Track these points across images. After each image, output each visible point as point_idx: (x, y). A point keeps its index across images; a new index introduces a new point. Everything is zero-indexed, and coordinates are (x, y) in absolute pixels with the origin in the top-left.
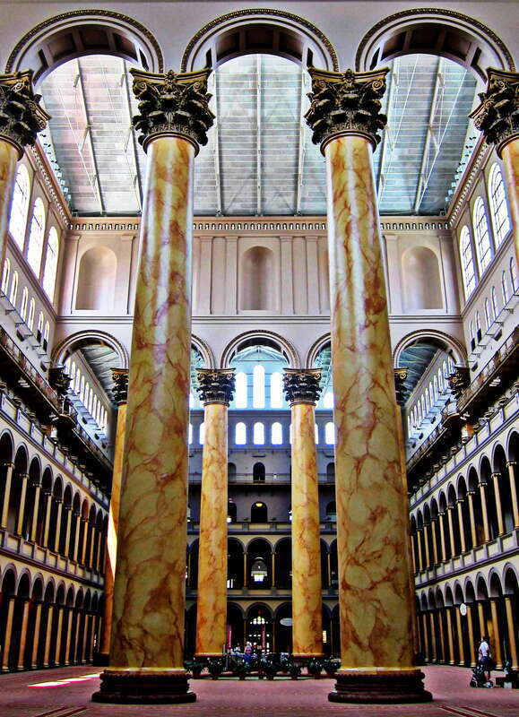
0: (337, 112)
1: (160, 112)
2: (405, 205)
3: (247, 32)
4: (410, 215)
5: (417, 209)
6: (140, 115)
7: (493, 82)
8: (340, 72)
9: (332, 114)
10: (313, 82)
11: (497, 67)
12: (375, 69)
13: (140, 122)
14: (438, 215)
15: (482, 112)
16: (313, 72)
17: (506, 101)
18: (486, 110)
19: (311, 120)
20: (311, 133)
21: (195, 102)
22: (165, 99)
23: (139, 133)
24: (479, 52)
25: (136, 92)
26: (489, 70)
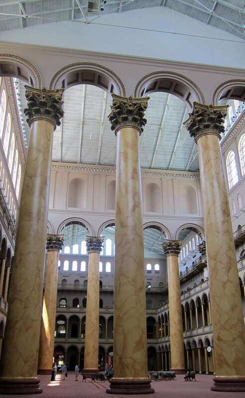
0: (124, 116)
1: (38, 108)
2: (182, 167)
3: (83, 73)
4: (184, 171)
5: (187, 168)
6: (28, 108)
7: (196, 108)
8: (126, 97)
9: (122, 116)
10: (114, 100)
11: (197, 101)
12: (143, 97)
13: (28, 112)
14: (196, 172)
15: (189, 122)
16: (114, 95)
17: (201, 117)
18: (191, 121)
19: (111, 119)
20: (111, 125)
21: (56, 104)
22: (41, 101)
23: (27, 117)
24: (190, 94)
25: (27, 96)
26: (195, 103)
